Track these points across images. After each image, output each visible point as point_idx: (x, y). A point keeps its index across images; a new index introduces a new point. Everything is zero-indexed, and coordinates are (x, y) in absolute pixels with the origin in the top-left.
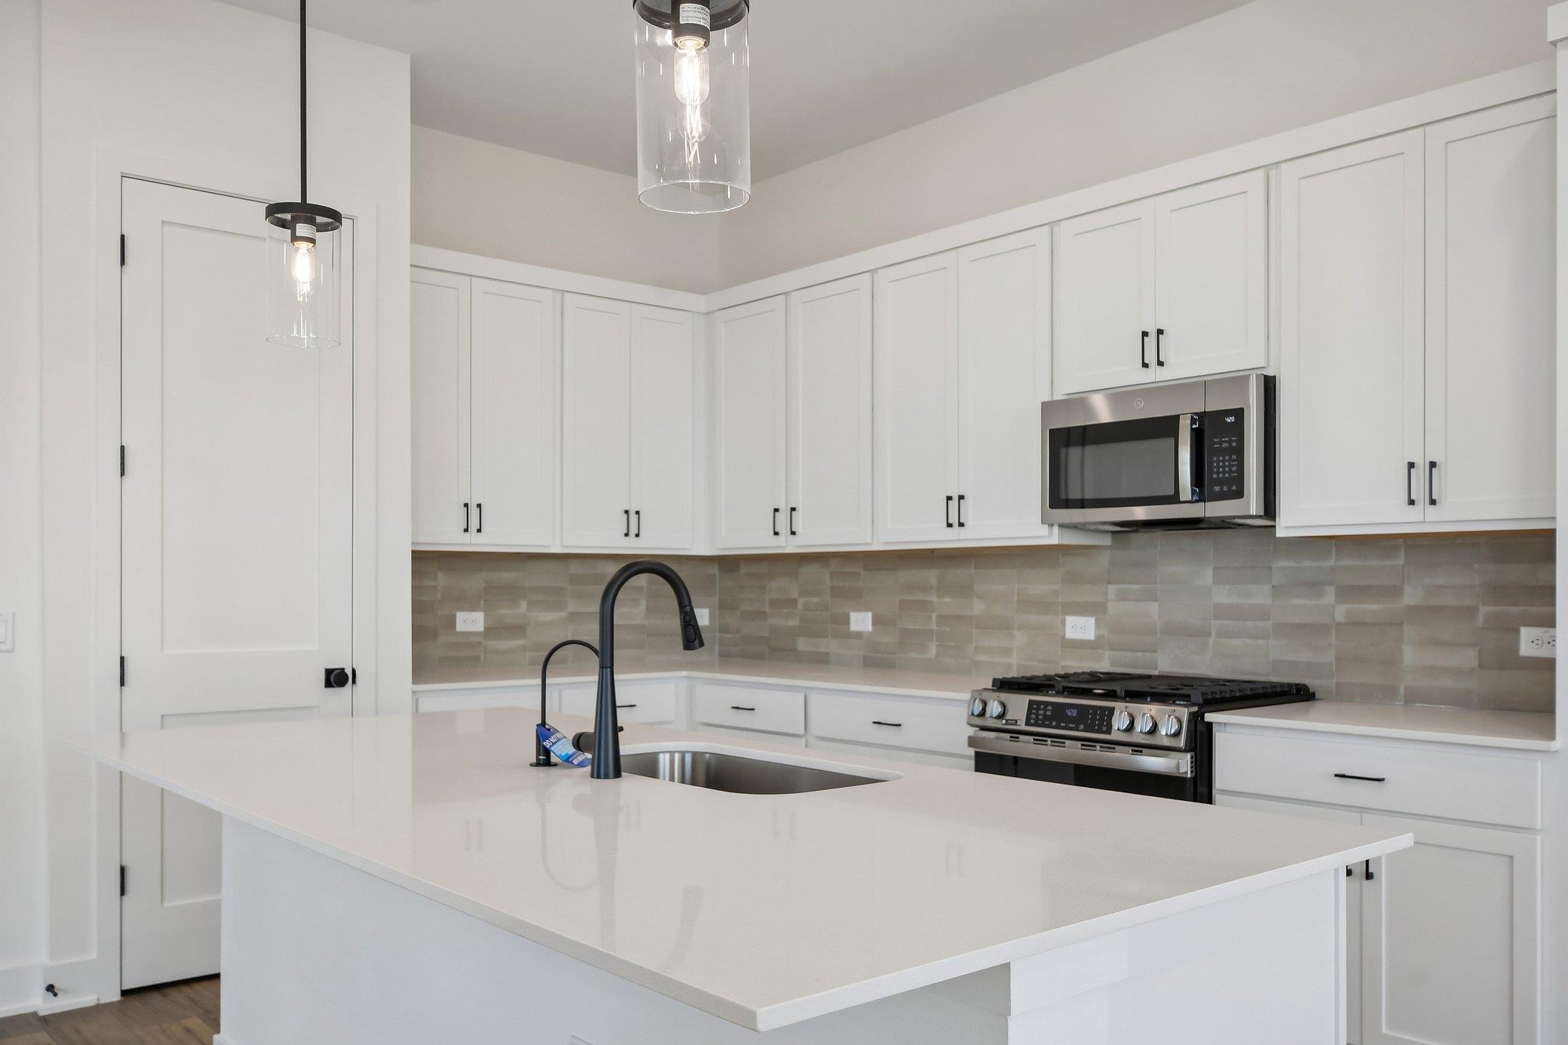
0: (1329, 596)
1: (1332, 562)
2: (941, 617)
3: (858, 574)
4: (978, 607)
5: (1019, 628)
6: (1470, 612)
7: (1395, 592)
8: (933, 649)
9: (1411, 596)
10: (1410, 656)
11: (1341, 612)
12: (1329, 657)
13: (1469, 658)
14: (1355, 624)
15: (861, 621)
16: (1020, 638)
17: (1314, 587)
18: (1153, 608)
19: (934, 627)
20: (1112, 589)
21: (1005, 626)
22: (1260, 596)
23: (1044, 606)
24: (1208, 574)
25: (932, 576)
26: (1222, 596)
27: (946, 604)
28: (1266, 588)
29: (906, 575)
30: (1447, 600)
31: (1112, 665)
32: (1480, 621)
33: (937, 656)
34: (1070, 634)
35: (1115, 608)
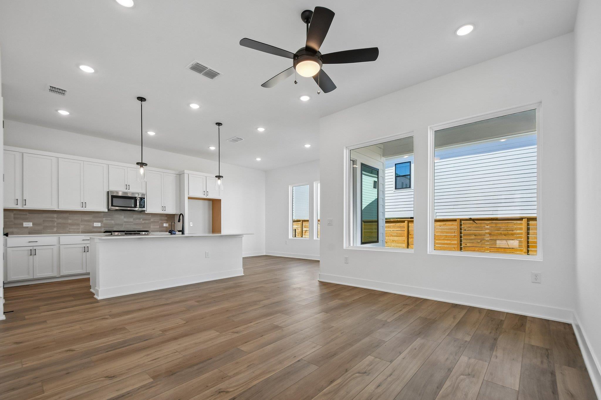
0: (142, 220)
1: (142, 216)
2: (57, 223)
3: (27, 214)
4: (70, 221)
5: (82, 225)
6: (158, 222)
7: (150, 220)
8: (55, 230)
9: (152, 220)
10: (152, 227)
11: (143, 222)
12: (142, 227)
13: (158, 227)
14: (145, 223)
15: (28, 224)
16: (82, 227)
17: (140, 219)
18: (113, 222)
19: (56, 225)
20: (104, 219)
21: (78, 225)
22: (132, 220)
23: (88, 221)
24: (123, 217)
25: (55, 215)
26: (125, 220)
27: (60, 221)
28: (132, 219)
29: (44, 215)
30: (156, 221)
31: (104, 230)
32: (159, 223)
33: (57, 231)
34: (95, 225)
35: (105, 221)
